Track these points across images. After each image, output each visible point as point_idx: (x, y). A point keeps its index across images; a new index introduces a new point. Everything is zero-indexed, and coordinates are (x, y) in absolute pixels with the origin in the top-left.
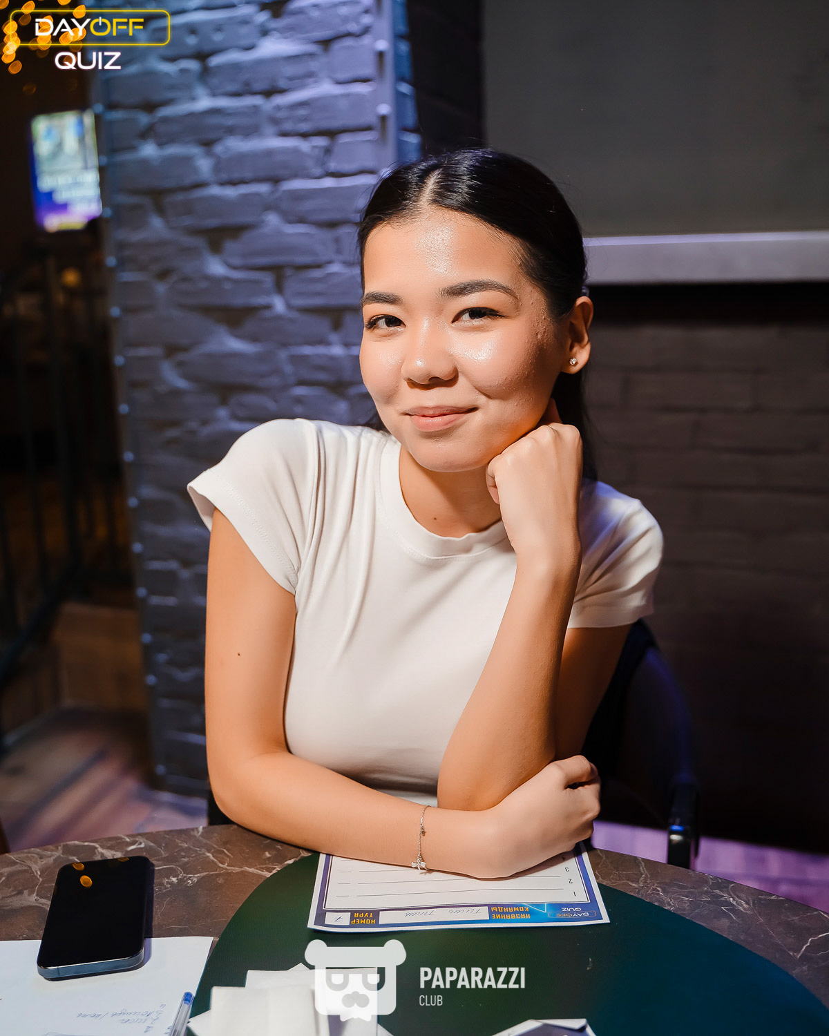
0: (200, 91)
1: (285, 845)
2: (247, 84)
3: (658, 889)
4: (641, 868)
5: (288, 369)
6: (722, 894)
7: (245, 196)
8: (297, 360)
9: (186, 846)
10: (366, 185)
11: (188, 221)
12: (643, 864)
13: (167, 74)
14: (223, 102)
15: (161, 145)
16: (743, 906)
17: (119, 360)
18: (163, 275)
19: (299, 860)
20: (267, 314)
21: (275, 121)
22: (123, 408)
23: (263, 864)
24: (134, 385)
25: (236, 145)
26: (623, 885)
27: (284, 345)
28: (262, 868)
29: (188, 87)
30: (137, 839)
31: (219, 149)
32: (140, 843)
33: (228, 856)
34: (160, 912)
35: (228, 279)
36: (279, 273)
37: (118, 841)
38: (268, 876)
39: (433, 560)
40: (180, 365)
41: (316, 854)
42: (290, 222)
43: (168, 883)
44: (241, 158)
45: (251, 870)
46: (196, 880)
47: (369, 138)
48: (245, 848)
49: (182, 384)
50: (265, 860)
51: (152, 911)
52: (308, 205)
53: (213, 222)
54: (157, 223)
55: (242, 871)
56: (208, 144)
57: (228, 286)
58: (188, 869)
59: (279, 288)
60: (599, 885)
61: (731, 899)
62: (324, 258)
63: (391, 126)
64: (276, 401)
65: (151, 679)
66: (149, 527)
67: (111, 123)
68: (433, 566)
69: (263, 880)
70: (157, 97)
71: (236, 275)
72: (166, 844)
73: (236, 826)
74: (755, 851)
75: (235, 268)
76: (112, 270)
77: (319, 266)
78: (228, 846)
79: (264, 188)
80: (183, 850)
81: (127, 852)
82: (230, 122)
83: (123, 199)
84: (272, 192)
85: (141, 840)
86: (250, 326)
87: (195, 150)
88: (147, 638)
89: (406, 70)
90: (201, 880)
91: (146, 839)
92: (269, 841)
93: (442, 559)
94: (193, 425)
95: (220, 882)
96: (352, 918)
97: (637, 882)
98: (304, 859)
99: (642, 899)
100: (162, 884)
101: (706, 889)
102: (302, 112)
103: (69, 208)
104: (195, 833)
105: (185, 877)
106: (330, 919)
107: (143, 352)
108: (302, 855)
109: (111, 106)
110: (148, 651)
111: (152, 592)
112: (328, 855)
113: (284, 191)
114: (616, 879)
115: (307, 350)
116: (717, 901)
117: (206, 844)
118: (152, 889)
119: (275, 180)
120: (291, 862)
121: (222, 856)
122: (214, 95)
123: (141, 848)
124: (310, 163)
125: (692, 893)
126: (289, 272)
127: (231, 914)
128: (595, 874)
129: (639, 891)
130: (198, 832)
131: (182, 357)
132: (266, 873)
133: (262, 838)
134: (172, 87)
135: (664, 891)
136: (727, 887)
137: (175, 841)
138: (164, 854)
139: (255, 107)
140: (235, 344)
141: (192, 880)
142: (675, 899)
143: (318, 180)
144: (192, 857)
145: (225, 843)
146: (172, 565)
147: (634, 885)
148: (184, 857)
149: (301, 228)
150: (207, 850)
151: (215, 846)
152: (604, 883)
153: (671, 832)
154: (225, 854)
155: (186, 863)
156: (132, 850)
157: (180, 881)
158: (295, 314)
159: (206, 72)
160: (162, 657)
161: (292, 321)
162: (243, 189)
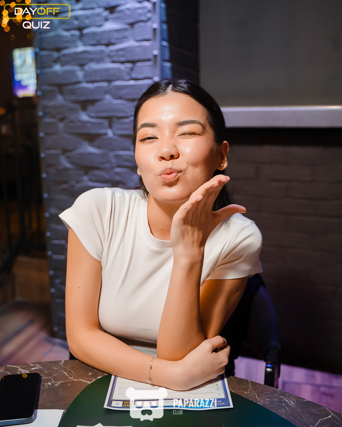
0: (79, 43)
2: (99, 41)
3: (256, 395)
4: (249, 385)
5: (113, 160)
6: (283, 398)
7: (97, 87)
8: (117, 157)
9: (56, 369)
10: (148, 84)
11: (73, 97)
12: (250, 383)
13: (66, 36)
14: (89, 48)
15: (62, 65)
16: (292, 404)
17: (43, 155)
18: (62, 120)
19: (104, 377)
20: (105, 137)
21: (110, 56)
22: (44, 175)
23: (88, 378)
24: (49, 165)
25: (93, 66)
26: (241, 392)
27: (112, 150)
28: (88, 380)
29: (74, 42)
30: (36, 365)
31: (86, 67)
32: (37, 367)
33: (73, 374)
34: (42, 398)
35: (89, 122)
36: (110, 120)
37: (28, 366)
38: (90, 383)
39: (157, 250)
40: (68, 157)
42: (116, 99)
43: (47, 385)
44: (96, 72)
45: (83, 380)
46: (59, 384)
47: (149, 64)
48: (81, 371)
49: (68, 165)
50: (89, 376)
52: (123, 92)
53: (83, 98)
54: (60, 98)
55: (79, 381)
56: (82, 65)
57: (89, 125)
58: (56, 379)
59: (110, 126)
61: (287, 400)
62: (129, 114)
63: (159, 59)
64: (108, 174)
65: (53, 290)
66: (53, 226)
67: (42, 56)
68: (158, 253)
69: (87, 385)
70: (61, 46)
71: (92, 120)
72: (48, 368)
73: (78, 361)
74: (310, 372)
75: (92, 117)
76: (41, 117)
77: (127, 118)
78: (74, 369)
79: (105, 84)
80: (54, 370)
81: (31, 370)
82: (91, 56)
83: (46, 88)
84: (108, 86)
85: (37, 366)
86: (97, 142)
87: (76, 68)
88: (51, 273)
89: (165, 36)
90: (61, 384)
91: (40, 365)
92: (91, 368)
93: (162, 250)
94: (73, 183)
95: (69, 385)
96: (123, 404)
97: (247, 391)
98: (105, 376)
99: (248, 399)
100: (44, 385)
101: (276, 395)
102: (121, 53)
103: (27, 87)
104: (60, 363)
105: (54, 383)
106: (114, 404)
107: (53, 152)
109: (42, 49)
110: (52, 278)
111: (54, 253)
113: (113, 86)
114: (238, 390)
115: (122, 153)
116: (281, 401)
117: (65, 368)
118: (40, 387)
119: (110, 81)
120: (99, 377)
121: (71, 374)
122: (85, 45)
123: (38, 369)
124: (124, 74)
125: (270, 397)
126: (114, 120)
127: (72, 400)
129: (247, 395)
130: (62, 363)
131: (69, 154)
132: (89, 382)
133: (88, 366)
134: (68, 42)
135: (258, 396)
136: (286, 395)
137: (52, 366)
138: (46, 372)
139: (102, 50)
140: (91, 149)
141: (57, 384)
142: (263, 400)
143: (128, 81)
144: (58, 374)
145: (73, 368)
146: (63, 242)
147: (245, 392)
148: (55, 374)
149: (120, 102)
150: (65, 371)
151: (68, 369)
152: (233, 392)
153: (267, 367)
154: (72, 373)
155: (56, 376)
156: (33, 370)
157: (52, 384)
158: (116, 138)
159: (82, 36)
160: (58, 281)
161: (115, 140)
162: (96, 85)
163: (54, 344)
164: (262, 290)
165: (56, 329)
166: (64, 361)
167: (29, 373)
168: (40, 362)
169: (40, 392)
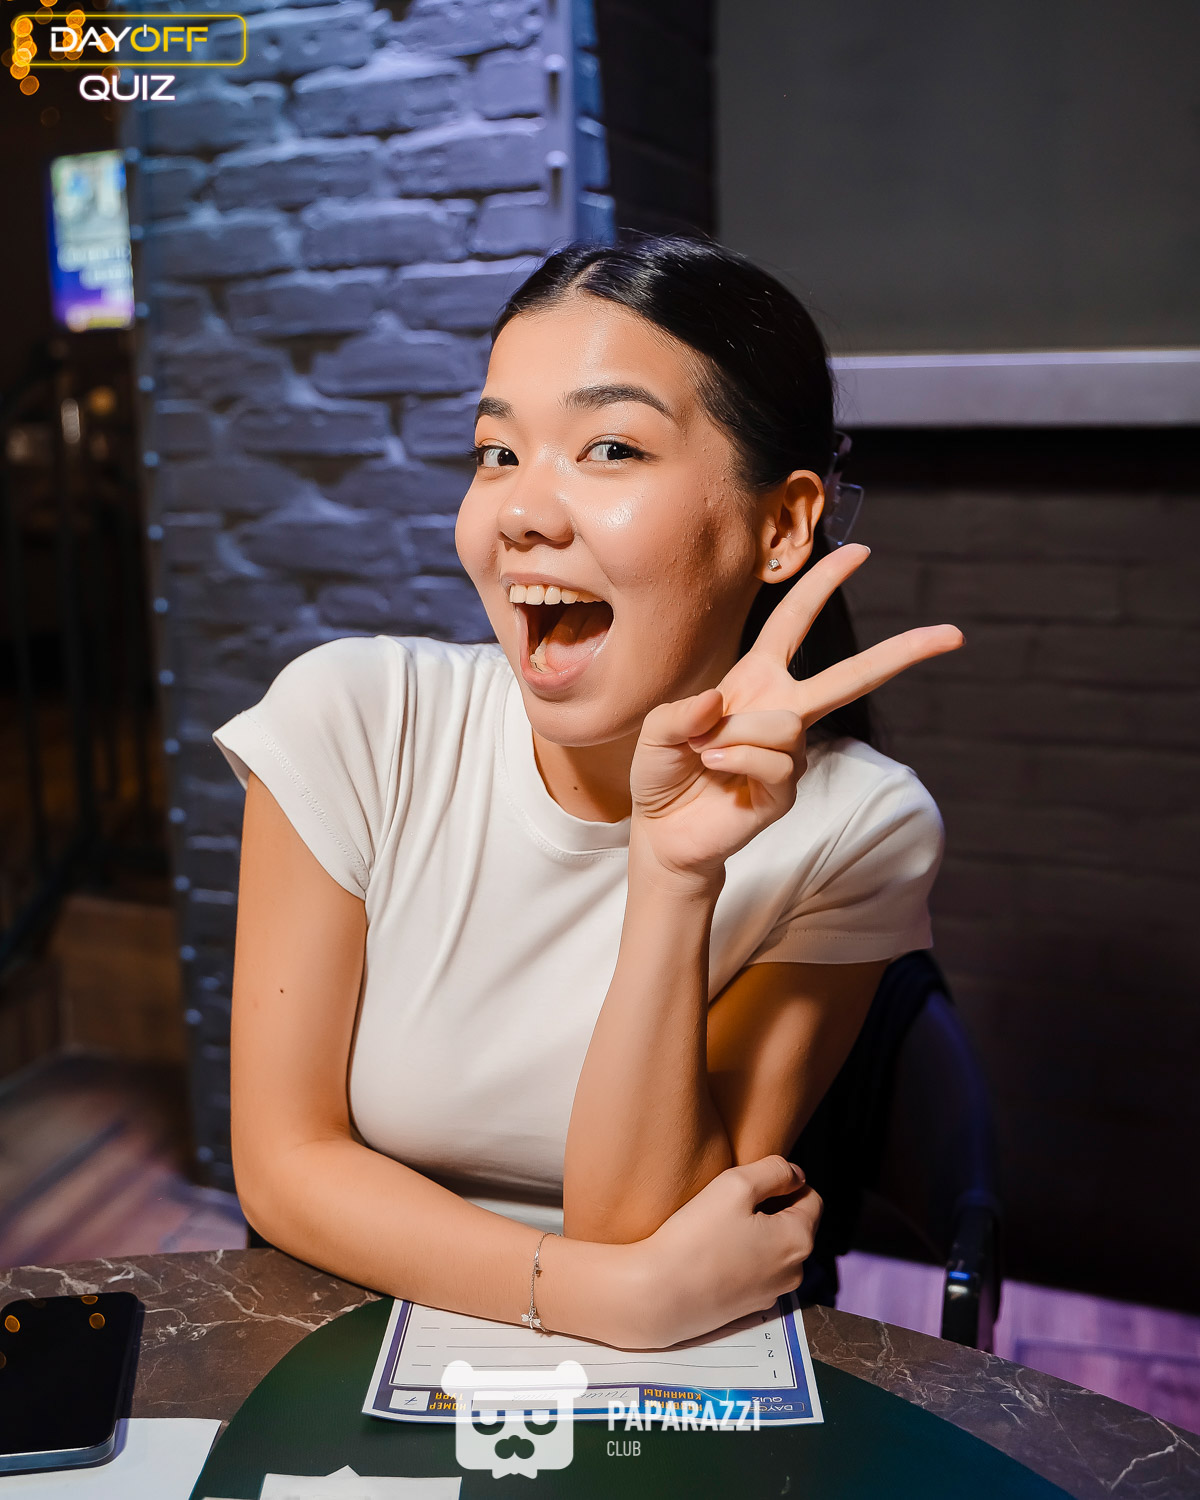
0: (283, 129)
1: (343, 1283)
2: (353, 119)
3: (906, 1372)
4: (883, 1338)
5: (408, 549)
6: (1004, 1383)
7: (348, 287)
8: (421, 536)
9: (196, 1279)
11: (261, 324)
12: (886, 1330)
13: (235, 105)
14: (317, 147)
15: (223, 210)
16: (1035, 1403)
17: (155, 532)
18: (223, 404)
19: (363, 1307)
20: (377, 465)
21: (393, 175)
22: (160, 605)
23: (308, 1310)
24: (177, 569)
25: (336, 210)
26: (851, 1363)
27: (403, 513)
28: (306, 1317)
29: (265, 123)
30: (124, 1266)
31: (309, 216)
32: (128, 1273)
33: (256, 1297)
34: (146, 1379)
35: (319, 412)
36: (396, 404)
37: (96, 1268)
38: (313, 1330)
39: (573, 855)
40: (245, 539)
41: (389, 1299)
42: (414, 328)
43: (163, 1334)
44: (343, 230)
45: (290, 1320)
46: (204, 1331)
47: (534, 202)
48: (283, 1286)
49: (248, 569)
50: (311, 1304)
51: (134, 1376)
52: (442, 302)
53: (298, 327)
54: (215, 326)
55: (275, 1321)
56: (293, 209)
57: (319, 422)
58: (195, 1315)
59: (396, 427)
60: (815, 1362)
61: (1017, 1392)
62: (463, 383)
63: (568, 184)
64: (388, 598)
65: (193, 1016)
66: (194, 785)
67: (151, 176)
68: (575, 866)
69: (305, 1335)
70: (219, 138)
71: (333, 406)
72: (167, 1275)
73: (273, 1251)
74: (1114, 1311)
75: (331, 395)
76: (147, 395)
77: (456, 394)
78: (259, 1281)
79: (375, 276)
80: (189, 1284)
81: (107, 1284)
82: (325, 176)
83: (164, 289)
84: (388, 282)
85: (130, 1268)
86: (351, 483)
87: (274, 218)
88: (188, 953)
89: (593, 99)
90: (212, 1332)
91: (137, 1266)
92: (321, 1275)
93: (588, 854)
94: (264, 631)
95: (240, 1336)
96: (432, 1400)
97: (874, 1359)
98: (371, 1305)
99: (877, 1387)
100: (153, 1336)
101: (979, 1374)
102: (435, 162)
103: (103, 295)
104: (211, 1260)
105: (190, 1326)
106: (398, 1400)
107: (191, 519)
108: (369, 1299)
109: (150, 152)
110: (190, 972)
111: (197, 884)
112: (406, 1302)
113: (406, 281)
114: (842, 1355)
115: (437, 521)
116: (995, 1394)
117: (227, 1276)
118: (138, 1343)
119: (393, 265)
120: (349, 1309)
121: (247, 1296)
122: (303, 135)
123: (130, 1280)
124: (445, 239)
125: (956, 1380)
126: (410, 402)
127: (252, 1386)
128: (810, 1345)
129: (875, 1374)
130: (216, 1259)
131: (247, 528)
132: (311, 1325)
133: (311, 1271)
134: (242, 124)
135: (914, 1375)
136: (1013, 1373)
137: (180, 1271)
138: (161, 1290)
139: (364, 153)
140: (329, 511)
141: (198, 1332)
142: (930, 1389)
143: (457, 264)
144: (203, 1297)
145: (255, 1276)
146: (228, 842)
147: (869, 1364)
148: (191, 1296)
149: (430, 337)
150: (226, 1286)
151: (239, 1281)
152: (823, 1360)
153: (950, 1281)
154: (253, 1294)
155: (194, 1305)
156: (114, 1282)
157: (182, 1333)
158: (417, 467)
159: (292, 101)
160: (210, 983)
161: (414, 476)
162: (345, 277)
163: (199, 1208)
164: (934, 1006)
165: (205, 1153)
166: (225, 1252)
167: (101, 1292)
168: (139, 1257)
169: (137, 1357)
